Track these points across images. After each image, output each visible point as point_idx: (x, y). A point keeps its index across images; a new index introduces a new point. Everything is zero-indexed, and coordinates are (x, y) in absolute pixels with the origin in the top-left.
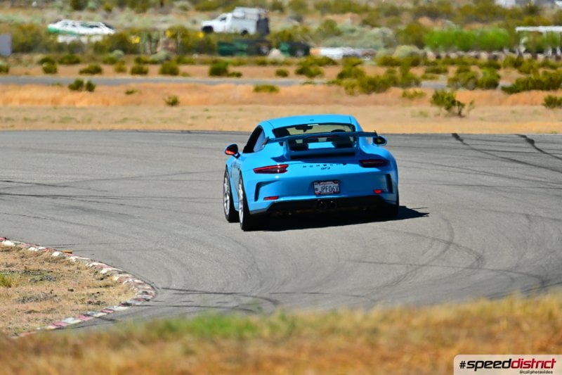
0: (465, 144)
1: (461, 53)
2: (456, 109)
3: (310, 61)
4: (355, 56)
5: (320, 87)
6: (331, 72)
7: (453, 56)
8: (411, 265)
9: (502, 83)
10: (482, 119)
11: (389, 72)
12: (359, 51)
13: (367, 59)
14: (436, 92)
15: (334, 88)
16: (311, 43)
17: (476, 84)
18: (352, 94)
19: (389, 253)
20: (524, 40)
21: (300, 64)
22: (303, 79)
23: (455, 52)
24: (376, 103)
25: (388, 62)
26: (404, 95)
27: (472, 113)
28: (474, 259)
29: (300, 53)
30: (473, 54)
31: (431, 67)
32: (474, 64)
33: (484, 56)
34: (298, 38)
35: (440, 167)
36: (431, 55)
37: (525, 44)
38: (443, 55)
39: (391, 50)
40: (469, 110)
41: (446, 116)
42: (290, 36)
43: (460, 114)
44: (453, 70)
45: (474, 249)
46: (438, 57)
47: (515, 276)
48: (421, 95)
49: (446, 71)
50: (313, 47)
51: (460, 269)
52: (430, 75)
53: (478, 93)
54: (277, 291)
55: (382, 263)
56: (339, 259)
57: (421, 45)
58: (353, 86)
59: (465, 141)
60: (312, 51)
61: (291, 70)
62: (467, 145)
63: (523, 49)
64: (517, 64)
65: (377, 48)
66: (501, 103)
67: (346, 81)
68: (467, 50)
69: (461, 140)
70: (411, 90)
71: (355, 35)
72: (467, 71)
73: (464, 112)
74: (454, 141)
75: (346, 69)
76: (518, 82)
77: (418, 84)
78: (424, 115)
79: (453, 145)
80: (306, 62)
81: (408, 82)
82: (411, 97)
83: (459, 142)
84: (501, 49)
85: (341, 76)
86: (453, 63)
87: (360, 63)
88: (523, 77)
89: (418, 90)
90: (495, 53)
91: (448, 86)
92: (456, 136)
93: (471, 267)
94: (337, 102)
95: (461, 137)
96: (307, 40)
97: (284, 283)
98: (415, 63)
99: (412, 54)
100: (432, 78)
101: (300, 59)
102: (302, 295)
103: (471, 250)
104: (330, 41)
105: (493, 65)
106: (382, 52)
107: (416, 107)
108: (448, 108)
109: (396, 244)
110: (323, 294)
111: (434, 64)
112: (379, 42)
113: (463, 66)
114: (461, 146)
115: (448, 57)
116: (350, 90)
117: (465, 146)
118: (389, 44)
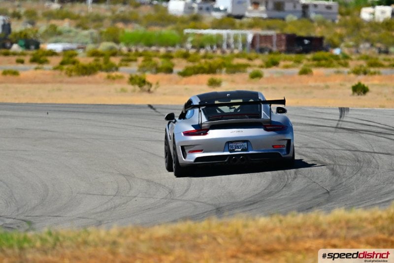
0: (157, 112)
1: (147, 48)
2: (146, 87)
3: (40, 53)
4: (72, 50)
5: (48, 72)
6: (55, 61)
7: (141, 50)
8: (123, 196)
9: (176, 70)
10: (164, 94)
11: (96, 60)
12: (74, 46)
13: (80, 51)
14: (131, 75)
15: (57, 72)
16: (40, 40)
17: (158, 70)
18: (70, 76)
19: (107, 188)
20: (190, 39)
21: (33, 55)
22: (35, 65)
23: (142, 47)
24: (89, 82)
25: (95, 54)
26: (109, 77)
27: (158, 90)
28: (167, 193)
29: (33, 47)
30: (154, 48)
31: (126, 58)
32: (155, 56)
33: (163, 50)
34: (32, 36)
35: (141, 128)
36: (124, 49)
37: (192, 42)
38: (133, 49)
39: (97, 45)
40: (155, 88)
41: (140, 92)
42: (25, 35)
43: (149, 91)
44: (140, 59)
45: (167, 185)
46: (130, 51)
47: (197, 204)
48: (121, 77)
49: (136, 60)
50: (42, 43)
51: (158, 199)
52: (124, 63)
53: (161, 76)
54: (29, 215)
55: (103, 195)
56: (72, 192)
57: (117, 42)
58: (71, 71)
59: (157, 110)
60: (42, 46)
61: (27, 59)
62: (159, 112)
63: (189, 46)
64: (186, 56)
65: (87, 43)
66: (177, 83)
67: (65, 67)
68: (150, 45)
69: (154, 109)
70: (114, 74)
71: (72, 34)
72: (150, 60)
73: (152, 89)
74: (150, 110)
75: (66, 58)
76: (187, 69)
77: (117, 69)
78: (123, 91)
79: (149, 112)
80: (37, 53)
81: (111, 68)
82: (114, 79)
83: (152, 110)
84: (174, 46)
85: (62, 63)
86: (141, 55)
87: (76, 55)
88: (191, 65)
89: (118, 74)
90: (170, 49)
91: (139, 71)
92: (150, 106)
93: (166, 198)
94: (61, 82)
95: (154, 107)
96: (37, 38)
97: (34, 208)
98: (114, 54)
99: (111, 48)
100: (127, 65)
101: (32, 51)
102: (48, 217)
103: (165, 186)
104: (54, 39)
105: (168, 56)
106: (90, 47)
107: (117, 86)
108: (140, 86)
109: (112, 182)
110: (62, 217)
111: (127, 55)
112: (88, 40)
113: (148, 57)
114: (155, 113)
115: (137, 51)
116: (69, 74)
117: (157, 113)
118: (96, 41)
